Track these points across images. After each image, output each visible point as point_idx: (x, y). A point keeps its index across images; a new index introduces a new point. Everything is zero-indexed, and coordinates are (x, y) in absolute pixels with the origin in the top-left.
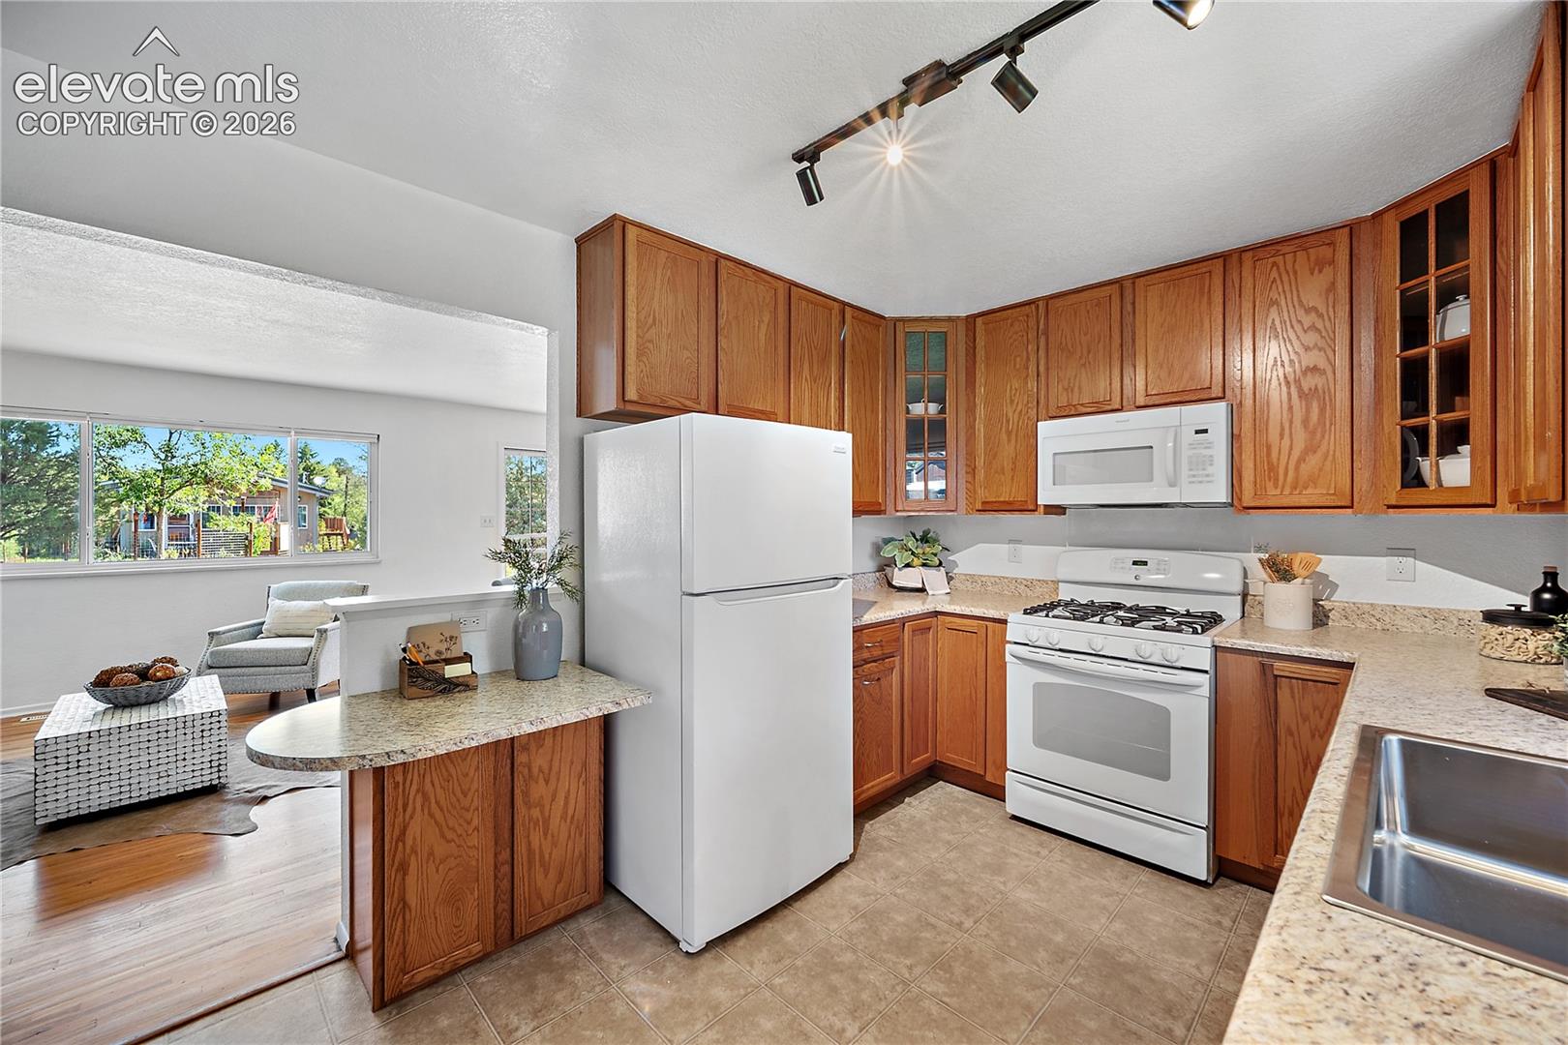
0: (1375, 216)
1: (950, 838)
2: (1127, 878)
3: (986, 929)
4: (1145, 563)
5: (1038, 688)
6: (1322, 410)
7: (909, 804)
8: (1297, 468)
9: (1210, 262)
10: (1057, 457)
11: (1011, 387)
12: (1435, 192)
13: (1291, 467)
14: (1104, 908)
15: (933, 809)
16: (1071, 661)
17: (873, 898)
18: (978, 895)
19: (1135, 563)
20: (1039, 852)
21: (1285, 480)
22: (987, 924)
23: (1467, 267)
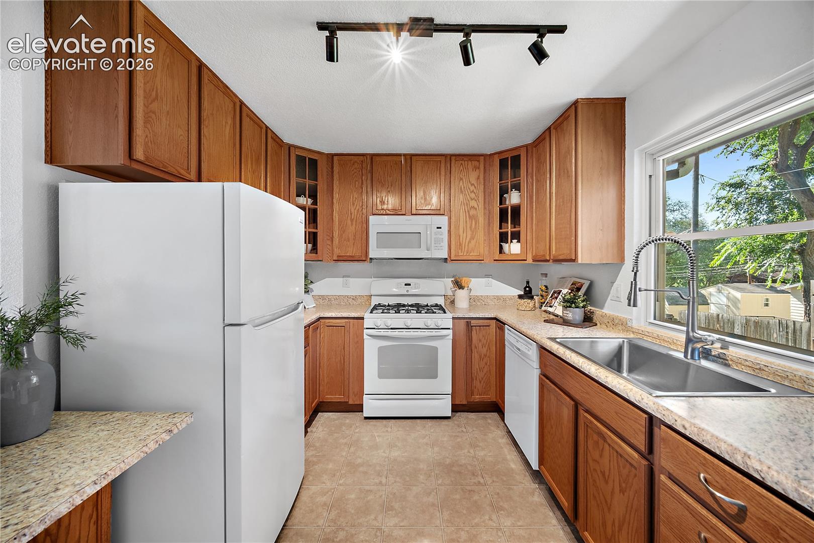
0: (491, 155)
1: (345, 441)
2: (425, 427)
3: (393, 479)
4: (410, 285)
5: (380, 349)
6: (476, 224)
7: (312, 431)
8: (468, 245)
9: (440, 157)
10: (378, 234)
11: (353, 196)
12: (510, 152)
13: (467, 244)
14: (427, 444)
15: (325, 429)
16: (396, 333)
17: (330, 493)
18: (377, 463)
19: (406, 285)
20: (387, 431)
21: (464, 250)
22: (391, 476)
23: (520, 180)
